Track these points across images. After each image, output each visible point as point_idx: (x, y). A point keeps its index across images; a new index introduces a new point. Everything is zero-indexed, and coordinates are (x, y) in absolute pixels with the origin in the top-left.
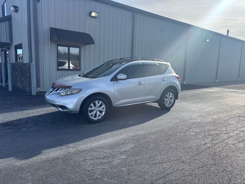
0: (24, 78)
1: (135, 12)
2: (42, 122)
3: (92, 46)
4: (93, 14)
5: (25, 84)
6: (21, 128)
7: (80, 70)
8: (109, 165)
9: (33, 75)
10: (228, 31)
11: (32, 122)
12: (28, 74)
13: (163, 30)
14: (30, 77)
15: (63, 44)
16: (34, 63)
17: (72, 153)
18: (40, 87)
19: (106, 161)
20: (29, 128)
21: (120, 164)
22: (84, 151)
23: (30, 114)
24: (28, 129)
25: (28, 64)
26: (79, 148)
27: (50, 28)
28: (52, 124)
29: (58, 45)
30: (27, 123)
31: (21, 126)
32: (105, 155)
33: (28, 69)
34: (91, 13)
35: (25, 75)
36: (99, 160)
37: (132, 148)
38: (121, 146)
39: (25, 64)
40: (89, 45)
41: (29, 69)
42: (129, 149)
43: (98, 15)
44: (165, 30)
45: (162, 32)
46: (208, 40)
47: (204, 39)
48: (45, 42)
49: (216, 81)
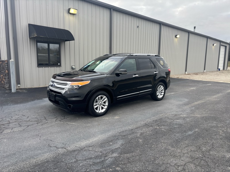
0: (2, 75)
1: (112, 10)
2: (26, 121)
3: (71, 43)
4: (72, 11)
5: (4, 81)
6: (4, 129)
7: (60, 65)
8: (102, 166)
9: (12, 73)
10: (195, 28)
11: (15, 122)
12: (7, 71)
13: (138, 27)
14: (9, 74)
15: (42, 40)
16: (12, 60)
17: (63, 155)
18: (20, 84)
19: (98, 161)
20: (12, 128)
21: (113, 163)
22: (74, 151)
23: (12, 113)
24: (12, 130)
25: (7, 61)
26: (69, 148)
27: (29, 24)
28: (37, 123)
29: (38, 42)
30: (9, 123)
31: (3, 127)
32: (96, 154)
33: (6, 66)
34: (69, 10)
35: (3, 72)
36: (91, 161)
37: (122, 145)
38: (111, 143)
39: (3, 61)
40: (69, 41)
41: (8, 66)
42: (119, 146)
43: (77, 12)
44: (140, 27)
45: (137, 29)
46: (178, 36)
47: (175, 35)
48: (24, 39)
49: (185, 73)
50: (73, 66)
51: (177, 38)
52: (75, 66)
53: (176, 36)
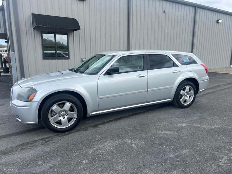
7: (69, 58)
13: (164, 12)
15: (48, 31)
16: (13, 52)
18: (24, 77)
27: (32, 14)
29: (43, 32)
40: (78, 31)
44: (167, 12)
45: (164, 14)
46: (220, 21)
47: (216, 20)
48: (27, 30)
49: (230, 66)
50: (83, 58)
51: (219, 23)
52: (85, 59)
53: (218, 21)
